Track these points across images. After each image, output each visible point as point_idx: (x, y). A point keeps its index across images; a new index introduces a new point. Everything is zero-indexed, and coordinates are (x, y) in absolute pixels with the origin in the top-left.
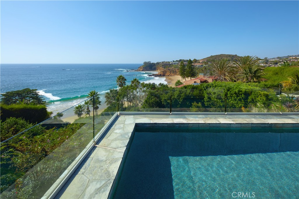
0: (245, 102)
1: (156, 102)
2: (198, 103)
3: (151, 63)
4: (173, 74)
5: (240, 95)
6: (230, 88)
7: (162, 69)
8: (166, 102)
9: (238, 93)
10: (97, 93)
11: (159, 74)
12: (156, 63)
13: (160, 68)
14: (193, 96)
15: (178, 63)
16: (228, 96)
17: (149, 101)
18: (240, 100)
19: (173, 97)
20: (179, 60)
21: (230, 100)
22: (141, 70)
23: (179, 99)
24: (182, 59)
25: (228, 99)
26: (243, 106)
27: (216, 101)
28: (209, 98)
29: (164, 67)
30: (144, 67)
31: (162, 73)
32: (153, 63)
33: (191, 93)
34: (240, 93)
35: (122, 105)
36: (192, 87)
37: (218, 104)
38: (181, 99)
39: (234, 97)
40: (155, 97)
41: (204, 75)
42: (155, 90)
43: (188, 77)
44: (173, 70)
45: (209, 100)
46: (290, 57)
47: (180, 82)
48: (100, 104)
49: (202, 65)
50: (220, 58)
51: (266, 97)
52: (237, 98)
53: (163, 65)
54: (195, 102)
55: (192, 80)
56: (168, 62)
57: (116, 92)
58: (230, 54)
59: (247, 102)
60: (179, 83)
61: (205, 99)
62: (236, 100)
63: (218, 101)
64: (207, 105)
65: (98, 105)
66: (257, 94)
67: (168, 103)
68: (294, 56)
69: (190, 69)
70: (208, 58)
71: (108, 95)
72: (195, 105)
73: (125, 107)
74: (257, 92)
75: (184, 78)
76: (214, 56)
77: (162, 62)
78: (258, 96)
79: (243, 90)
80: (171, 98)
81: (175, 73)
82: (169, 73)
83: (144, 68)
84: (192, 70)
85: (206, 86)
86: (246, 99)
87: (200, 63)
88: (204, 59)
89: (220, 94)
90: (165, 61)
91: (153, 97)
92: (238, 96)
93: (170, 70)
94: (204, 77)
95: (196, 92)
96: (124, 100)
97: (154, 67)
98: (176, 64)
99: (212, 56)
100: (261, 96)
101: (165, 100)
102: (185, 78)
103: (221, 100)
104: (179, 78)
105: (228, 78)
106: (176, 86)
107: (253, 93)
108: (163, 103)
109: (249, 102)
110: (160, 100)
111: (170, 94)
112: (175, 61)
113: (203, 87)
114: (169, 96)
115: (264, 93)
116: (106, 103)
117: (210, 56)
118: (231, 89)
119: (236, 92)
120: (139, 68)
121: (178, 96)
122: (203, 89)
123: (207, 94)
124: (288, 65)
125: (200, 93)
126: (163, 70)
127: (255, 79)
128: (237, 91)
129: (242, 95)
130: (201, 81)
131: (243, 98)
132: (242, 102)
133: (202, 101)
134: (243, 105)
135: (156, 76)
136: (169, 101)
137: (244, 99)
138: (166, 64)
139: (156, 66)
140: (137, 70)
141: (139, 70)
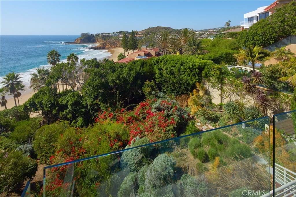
0: (198, 77)
1: (101, 84)
2: (151, 82)
4: (114, 47)
5: (194, 70)
6: (183, 63)
8: (114, 82)
9: (192, 68)
10: (17, 76)
11: (98, 47)
12: (95, 35)
13: (100, 40)
14: (143, 73)
15: (119, 35)
16: (181, 71)
17: (93, 83)
18: (194, 75)
19: (122, 76)
20: (119, 32)
21: (183, 76)
22: (78, 42)
23: (129, 78)
24: (122, 31)
25: (181, 74)
26: (197, 82)
27: (168, 77)
28: (161, 74)
29: (104, 39)
30: (81, 38)
31: (102, 46)
32: (92, 35)
33: (141, 69)
34: (194, 67)
35: (56, 89)
36: (142, 62)
37: (170, 80)
38: (132, 77)
39: (188, 72)
40: (100, 78)
41: (147, 47)
42: (100, 68)
43: (130, 49)
44: (113, 42)
45: (161, 76)
46: (209, 30)
47: (123, 55)
48: (22, 90)
49: (141, 37)
50: (157, 30)
51: (219, 70)
52: (191, 73)
53: (102, 37)
54: (147, 80)
55: (136, 52)
56: (108, 33)
57: (47, 72)
58: (165, 27)
59: (201, 77)
60: (121, 57)
61: (156, 75)
62: (189, 75)
63: (170, 77)
64: (158, 82)
65: (20, 91)
66: (210, 68)
67: (117, 84)
68: (211, 30)
69: (133, 42)
71: (35, 77)
72: (148, 85)
73: (59, 91)
74: (211, 66)
75: (126, 50)
76: (152, 28)
77: (102, 34)
78: (212, 70)
79: (197, 64)
80: (119, 77)
81: (115, 45)
82: (109, 46)
83: (81, 40)
84: (135, 42)
85: (156, 60)
86: (199, 74)
87: (140, 35)
88: (143, 31)
89: (172, 69)
90: (105, 33)
91: (97, 77)
92: (191, 71)
93: (110, 42)
94: (147, 49)
95: (146, 69)
96: (58, 84)
97: (93, 39)
98: (116, 36)
99: (150, 28)
100: (215, 70)
101: (113, 80)
102: (128, 50)
103: (174, 76)
104: (121, 50)
105: (172, 50)
106: (119, 60)
107: (206, 67)
108: (110, 85)
109: (202, 77)
110: (106, 81)
111: (117, 72)
112: (115, 32)
113: (153, 62)
114: (117, 74)
115: (217, 67)
116: (32, 88)
117: (148, 28)
118: (185, 64)
119: (189, 66)
120: (76, 40)
121: (128, 73)
122: (153, 63)
123: (159, 69)
124: (219, 37)
125: (150, 68)
126: (103, 42)
127: (199, 51)
128: (191, 65)
129: (197, 69)
130: (144, 53)
131: (196, 72)
132: (196, 77)
133: (153, 77)
134: (197, 80)
135: (95, 48)
136: (118, 81)
137: (198, 74)
138: (106, 35)
139: (95, 38)
140: (74, 42)
141: (76, 42)
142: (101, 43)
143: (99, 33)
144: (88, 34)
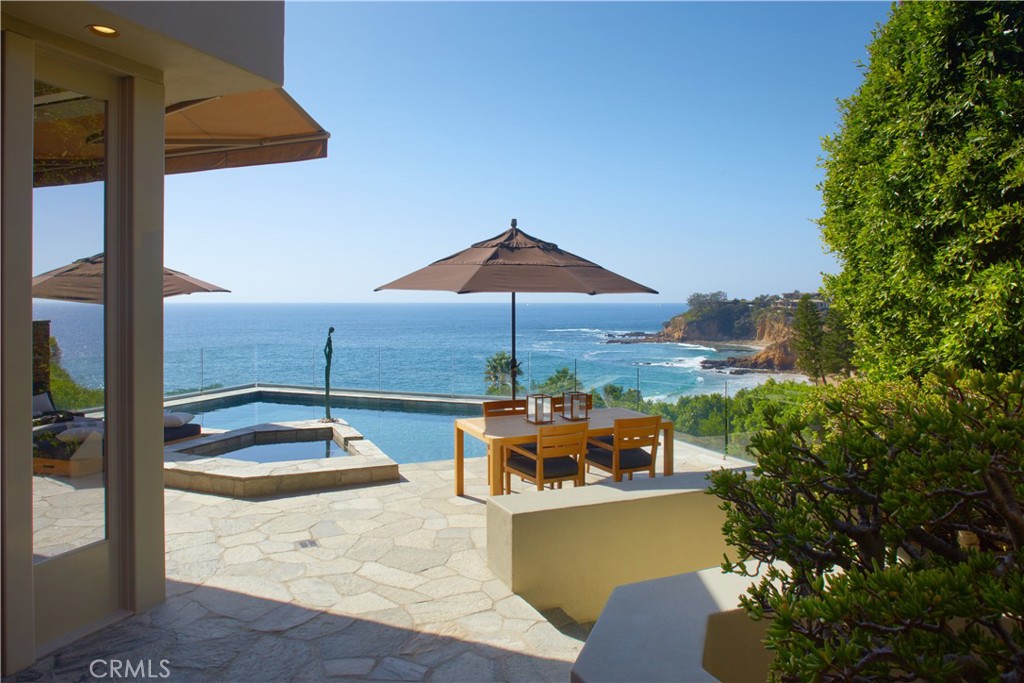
3: (726, 303)
7: (784, 333)
11: (760, 361)
12: (752, 303)
13: (776, 326)
22: (676, 335)
30: (689, 319)
31: (777, 355)
32: (736, 302)
53: (788, 314)
77: (786, 296)
83: (689, 324)
90: (802, 292)
97: (742, 321)
120: (667, 325)
126: (785, 339)
135: (745, 366)
139: (753, 319)
140: (659, 335)
141: (668, 336)
142: (778, 339)
143: (771, 294)
144: (721, 299)
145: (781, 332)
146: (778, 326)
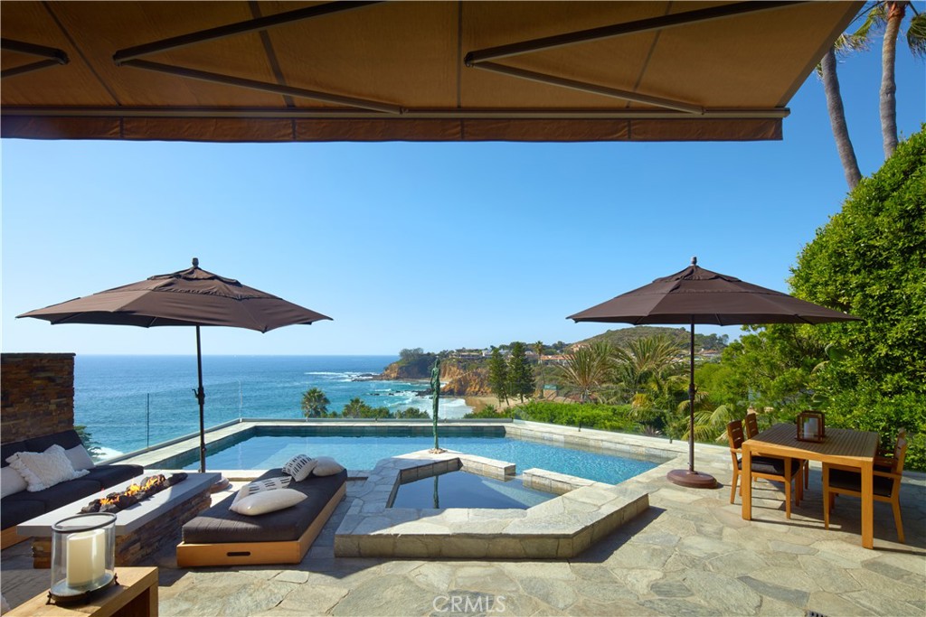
3: (422, 355)
7: (458, 374)
15: (507, 354)
20: (508, 344)
22: (393, 375)
29: (464, 368)
30: (401, 365)
31: (455, 387)
32: (429, 354)
47: (494, 411)
53: (459, 362)
56: (477, 350)
69: (518, 373)
70: (597, 336)
75: (503, 399)
77: (458, 351)
82: (478, 387)
83: (401, 368)
88: (585, 341)
90: (467, 348)
93: (479, 375)
99: (608, 333)
102: (506, 397)
120: (386, 369)
126: (459, 377)
138: (469, 356)
140: (381, 376)
141: (387, 375)
142: (455, 377)
143: (450, 350)
144: (420, 352)
145: (455, 372)
146: (454, 369)
